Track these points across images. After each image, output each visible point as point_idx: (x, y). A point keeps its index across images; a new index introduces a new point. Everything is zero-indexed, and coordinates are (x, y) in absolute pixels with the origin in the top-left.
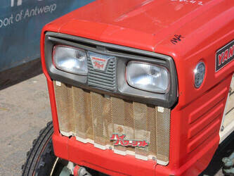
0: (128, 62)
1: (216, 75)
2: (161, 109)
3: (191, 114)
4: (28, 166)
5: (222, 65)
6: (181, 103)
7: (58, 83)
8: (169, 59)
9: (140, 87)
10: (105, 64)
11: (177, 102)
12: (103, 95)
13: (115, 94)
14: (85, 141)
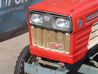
0: (56, 18)
1: (86, 24)
2: (67, 34)
3: (77, 36)
4: (19, 61)
5: (88, 21)
6: (74, 32)
7: (32, 27)
8: (70, 17)
9: (60, 27)
10: (49, 19)
11: (72, 32)
12: (48, 30)
13: (52, 29)
14: (41, 47)
